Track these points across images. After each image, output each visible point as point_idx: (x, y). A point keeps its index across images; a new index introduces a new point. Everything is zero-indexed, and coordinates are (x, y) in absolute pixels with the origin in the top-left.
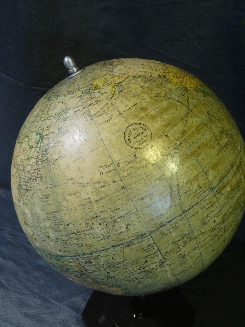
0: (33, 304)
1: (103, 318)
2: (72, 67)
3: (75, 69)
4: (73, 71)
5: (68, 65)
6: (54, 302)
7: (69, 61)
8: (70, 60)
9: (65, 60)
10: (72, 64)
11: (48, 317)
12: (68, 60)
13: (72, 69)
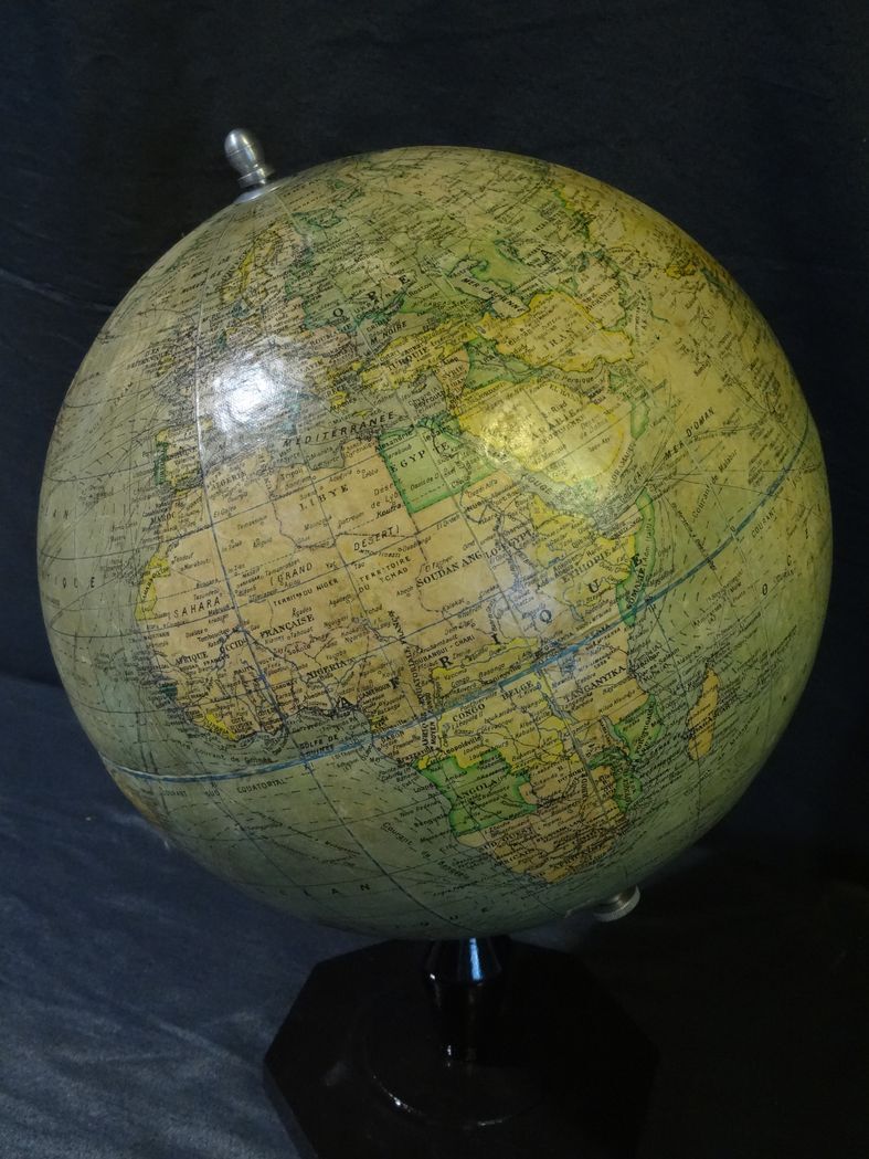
0: (92, 1034)
1: (337, 1072)
2: (251, 165)
3: (261, 172)
4: (256, 177)
5: (240, 157)
6: (164, 1026)
7: (241, 145)
8: (245, 141)
9: (230, 142)
10: (251, 153)
11: (145, 1075)
12: (238, 142)
13: (253, 170)
